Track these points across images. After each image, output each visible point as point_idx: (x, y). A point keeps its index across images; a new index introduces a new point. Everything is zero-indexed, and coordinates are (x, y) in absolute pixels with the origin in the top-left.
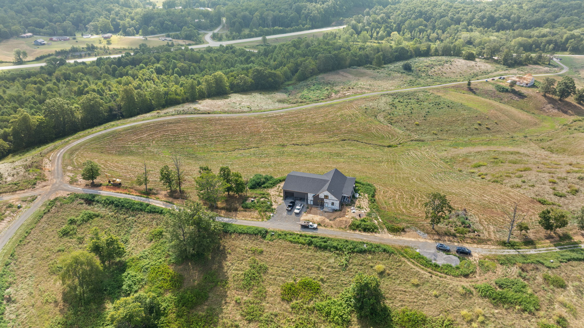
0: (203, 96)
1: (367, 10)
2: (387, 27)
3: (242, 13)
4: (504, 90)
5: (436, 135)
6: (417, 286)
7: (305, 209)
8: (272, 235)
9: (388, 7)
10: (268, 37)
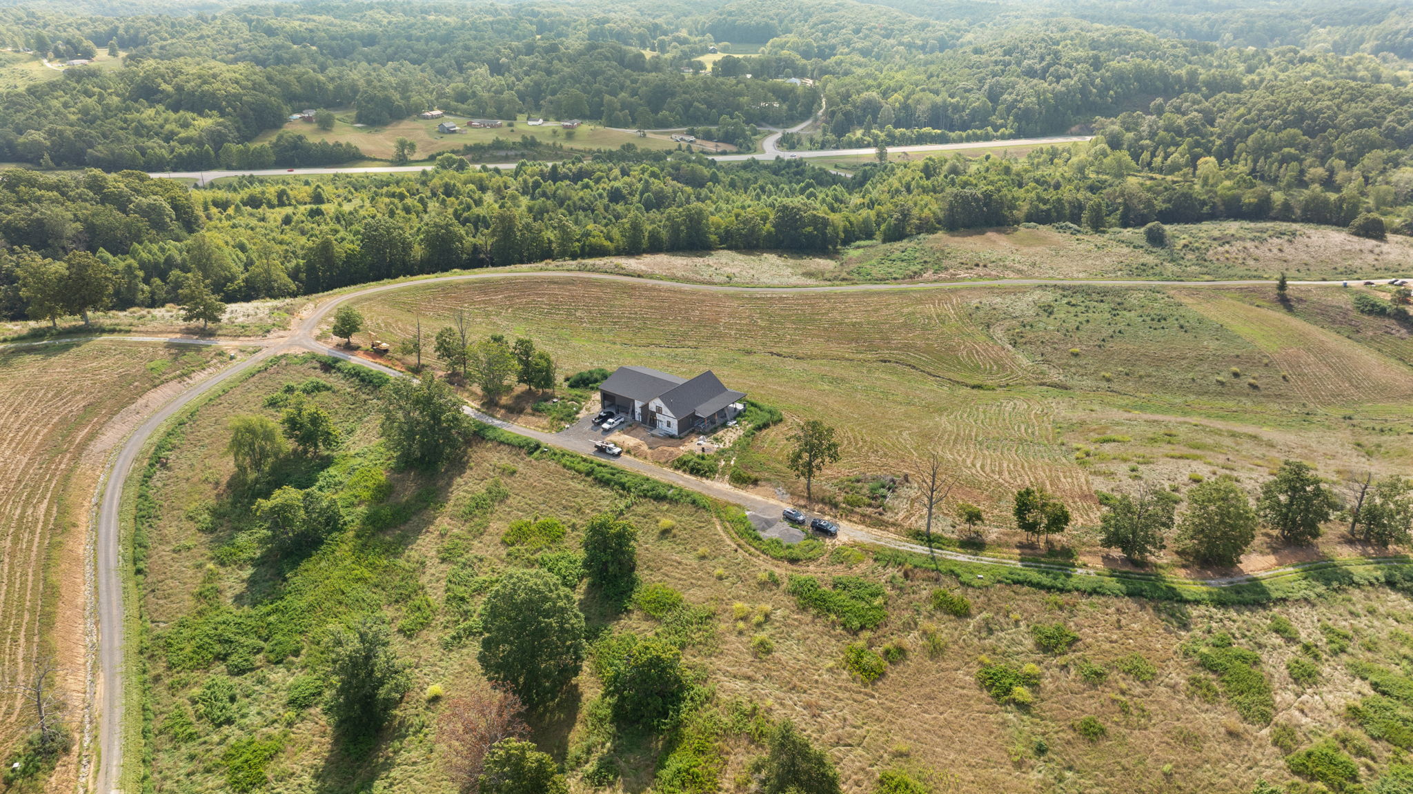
0: (656, 247)
1: (1159, 100)
2: (1197, 144)
3: (865, 95)
4: (1376, 311)
5: (1108, 380)
6: (704, 558)
7: (623, 426)
8: (543, 452)
9: (1219, 96)
10: (890, 150)
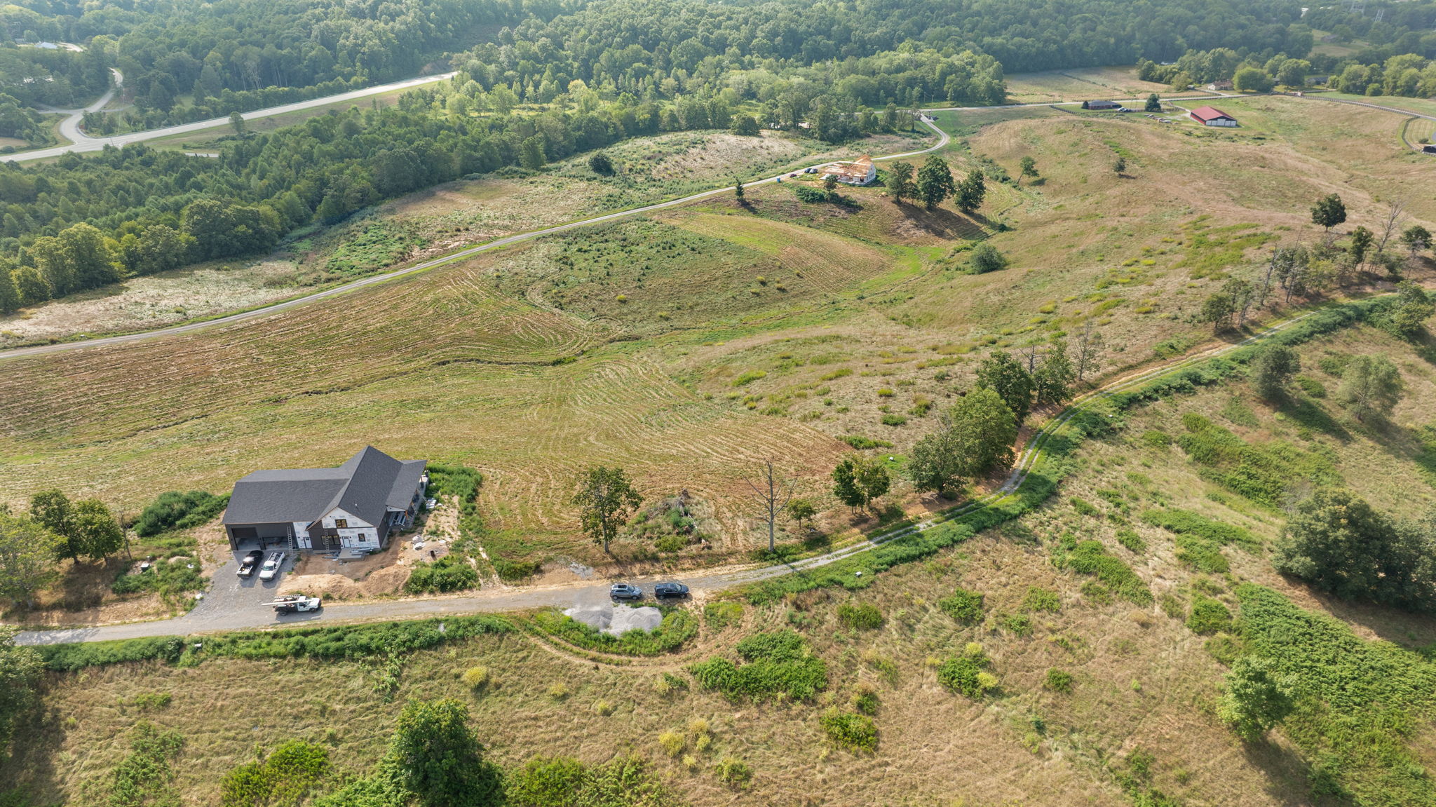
0: (37, 296)
1: (506, 29)
2: (558, 69)
3: (170, 56)
4: (816, 198)
5: (667, 319)
6: (564, 697)
7: (289, 564)
8: (195, 651)
9: (556, 20)
10: (246, 116)
